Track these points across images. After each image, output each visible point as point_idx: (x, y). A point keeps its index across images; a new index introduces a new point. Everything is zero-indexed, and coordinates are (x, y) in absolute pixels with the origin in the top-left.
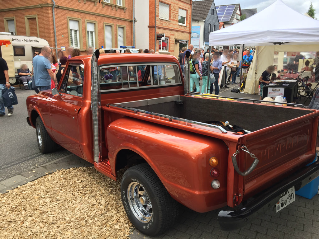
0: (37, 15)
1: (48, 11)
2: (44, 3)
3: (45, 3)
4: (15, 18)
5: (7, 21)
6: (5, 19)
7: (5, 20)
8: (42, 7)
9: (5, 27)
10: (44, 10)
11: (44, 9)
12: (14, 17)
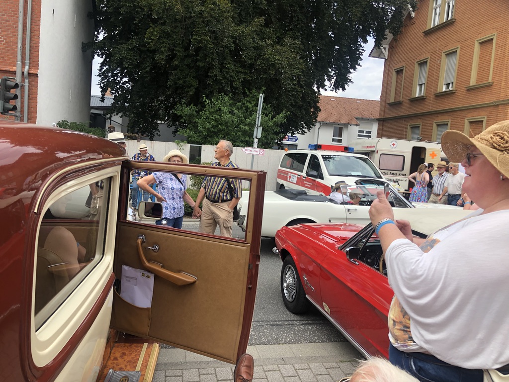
0: (486, 117)
1: (505, 111)
2: (502, 99)
3: (505, 99)
4: (450, 122)
5: (438, 125)
6: (435, 123)
7: (435, 125)
8: (497, 106)
9: (433, 133)
10: (499, 110)
11: (500, 108)
12: (450, 120)
